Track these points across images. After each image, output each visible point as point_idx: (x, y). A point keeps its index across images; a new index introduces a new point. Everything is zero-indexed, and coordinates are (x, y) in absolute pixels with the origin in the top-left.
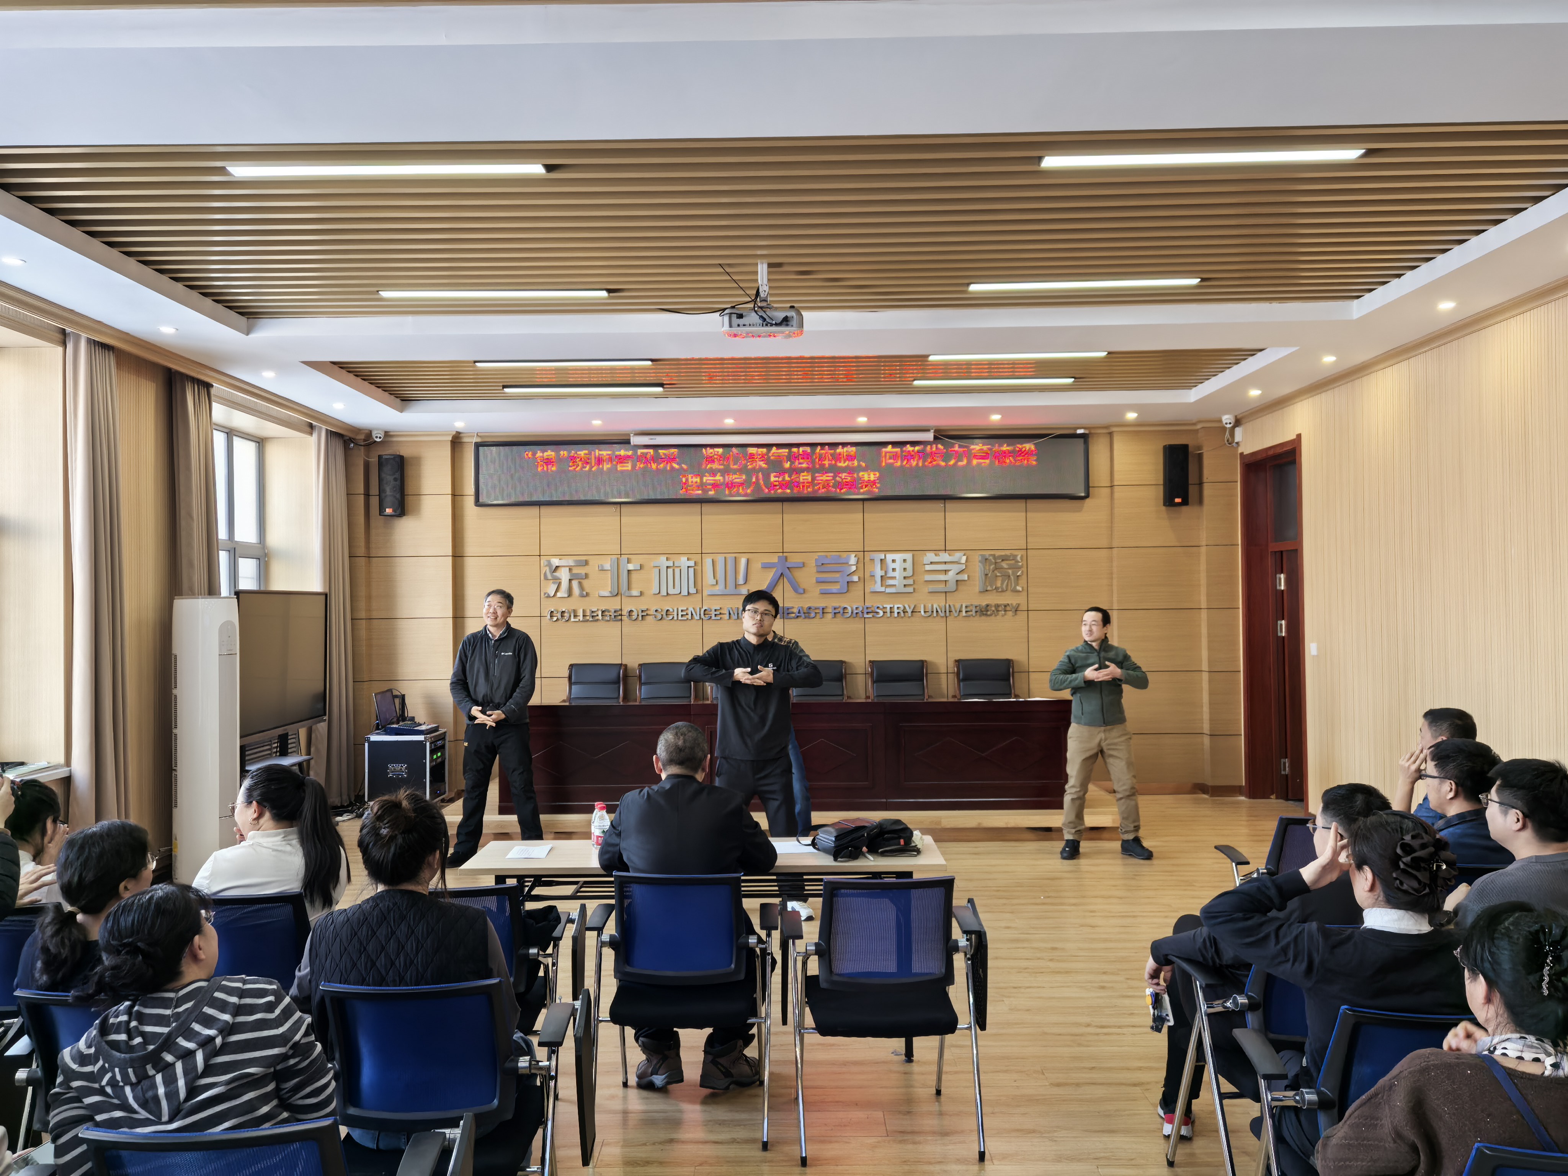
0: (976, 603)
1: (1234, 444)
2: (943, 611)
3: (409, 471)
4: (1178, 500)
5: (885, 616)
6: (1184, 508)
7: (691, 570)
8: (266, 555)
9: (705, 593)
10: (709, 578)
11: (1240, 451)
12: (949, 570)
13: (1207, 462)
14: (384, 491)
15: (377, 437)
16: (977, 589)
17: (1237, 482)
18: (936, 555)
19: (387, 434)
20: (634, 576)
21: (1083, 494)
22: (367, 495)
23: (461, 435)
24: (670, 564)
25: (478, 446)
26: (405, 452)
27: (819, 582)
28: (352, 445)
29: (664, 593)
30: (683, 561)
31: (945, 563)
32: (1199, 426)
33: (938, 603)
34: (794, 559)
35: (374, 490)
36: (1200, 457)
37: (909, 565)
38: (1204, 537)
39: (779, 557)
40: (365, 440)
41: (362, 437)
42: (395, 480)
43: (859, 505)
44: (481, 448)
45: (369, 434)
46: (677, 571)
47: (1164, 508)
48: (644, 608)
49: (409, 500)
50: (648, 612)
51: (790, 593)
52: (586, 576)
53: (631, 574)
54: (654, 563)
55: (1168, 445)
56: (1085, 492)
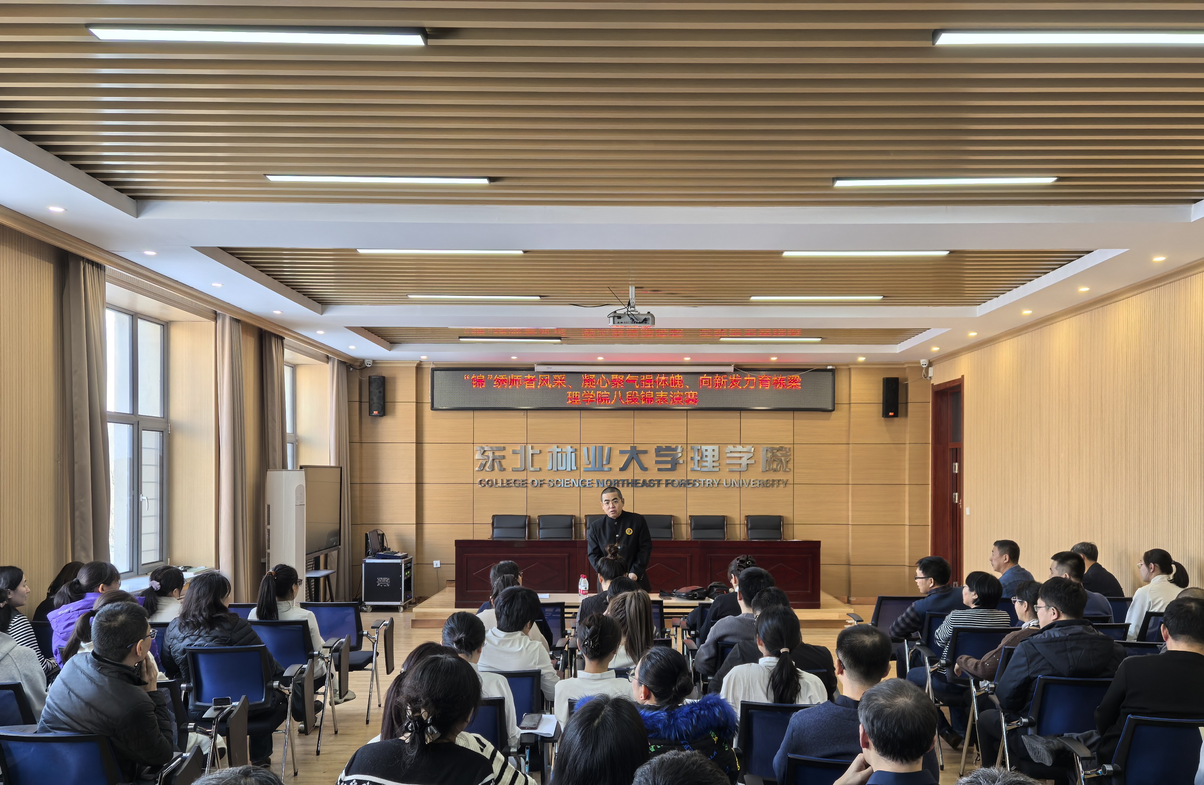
0: (760, 479)
1: (928, 378)
2: (738, 483)
3: (389, 387)
4: (891, 414)
5: (700, 486)
6: (896, 419)
7: (573, 455)
8: (297, 441)
9: (582, 470)
10: (584, 460)
11: (932, 383)
12: (742, 457)
13: (911, 389)
14: (372, 400)
15: (368, 364)
16: (761, 470)
17: (929, 403)
18: (734, 447)
19: (374, 362)
20: (535, 457)
21: (831, 409)
22: (361, 402)
23: (424, 363)
24: (560, 450)
25: (433, 370)
26: (386, 374)
27: (657, 462)
28: (352, 369)
29: (555, 469)
30: (568, 449)
31: (740, 452)
32: (906, 366)
33: (735, 478)
34: (640, 448)
35: (366, 399)
36: (907, 385)
37: (716, 453)
38: (908, 438)
39: (631, 447)
40: (360, 366)
41: (358, 364)
42: (380, 392)
43: (685, 413)
44: (435, 372)
45: (363, 362)
46: (564, 455)
47: (882, 418)
48: (542, 479)
49: (388, 406)
50: (544, 482)
51: (638, 469)
52: (504, 457)
53: (533, 456)
54: (549, 450)
55: (885, 378)
56: (832, 407)
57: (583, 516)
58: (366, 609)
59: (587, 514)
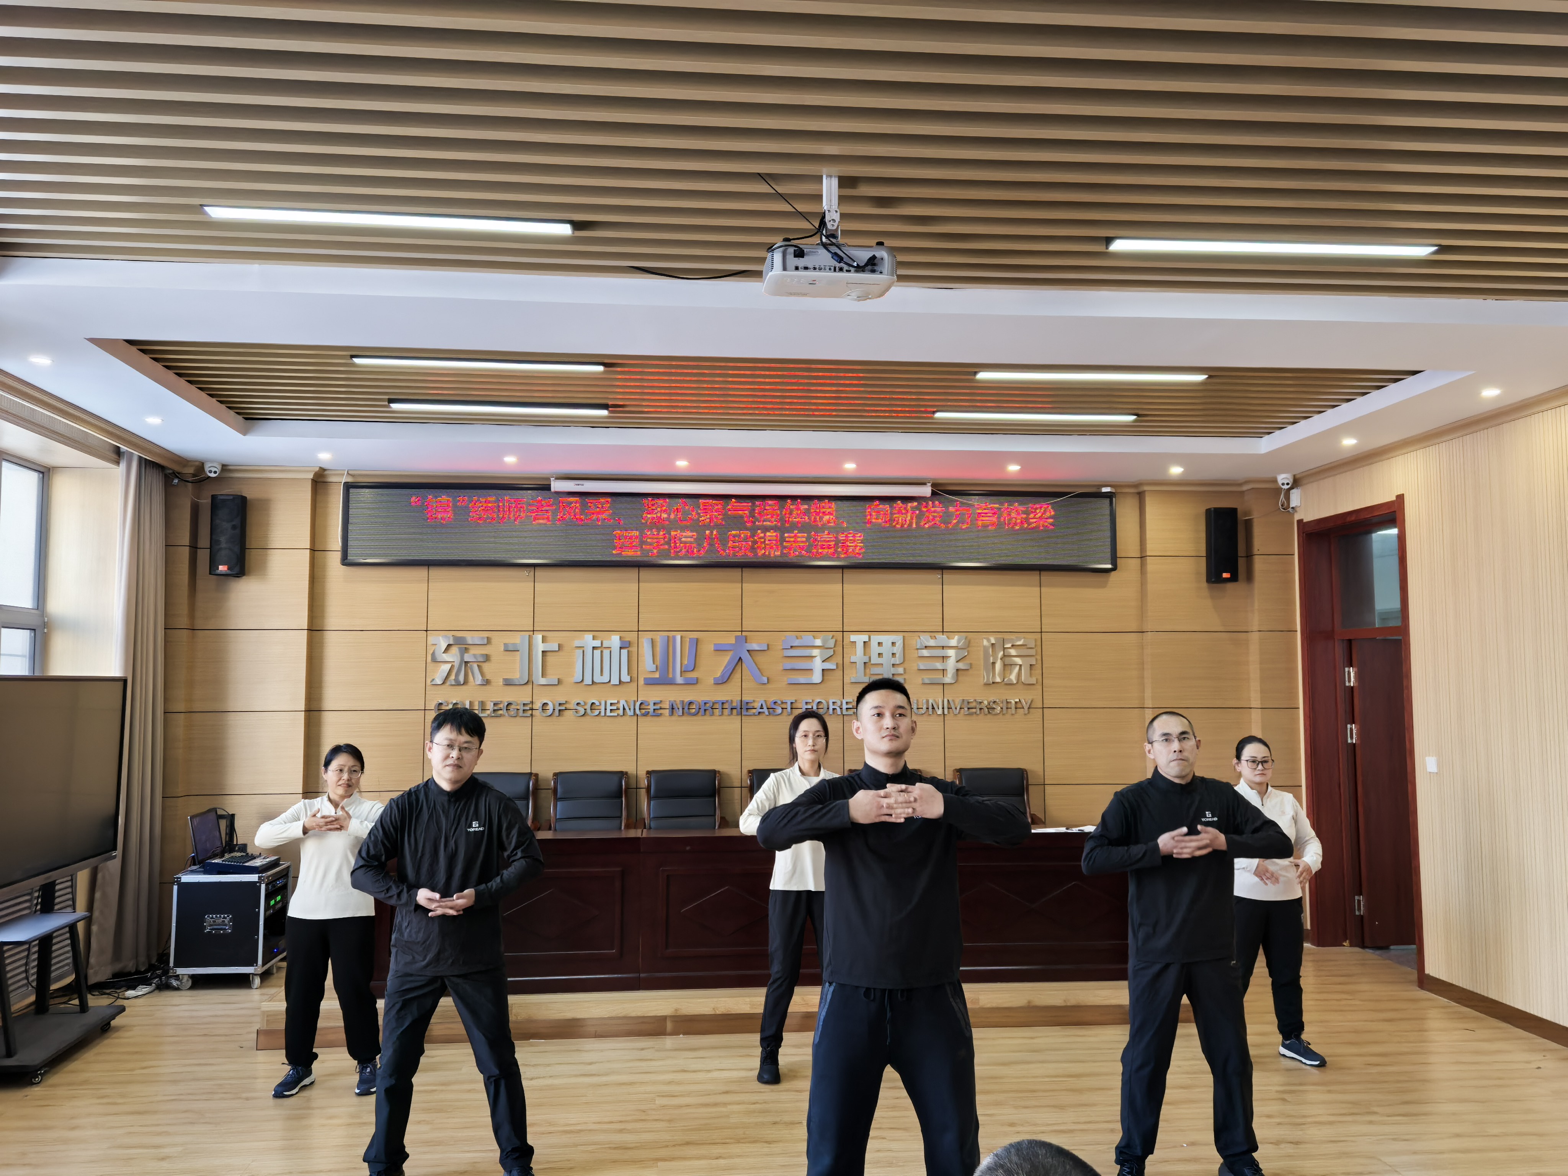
0: (981, 699)
1: (1290, 509)
2: (941, 707)
3: (253, 518)
4: (1225, 575)
6: (1230, 586)
7: (624, 652)
8: (45, 625)
9: (641, 682)
10: (645, 663)
11: (1297, 517)
13: (1256, 530)
14: (218, 542)
15: (210, 472)
16: (981, 681)
17: (1294, 555)
18: (931, 637)
19: (225, 468)
20: (550, 658)
21: (1109, 566)
22: (194, 547)
23: (326, 472)
24: (597, 643)
25: (348, 487)
26: (249, 493)
27: (786, 670)
28: (176, 481)
29: (588, 681)
30: (615, 641)
31: (943, 647)
32: (1245, 488)
33: (934, 696)
35: (204, 541)
36: (1248, 524)
37: (898, 649)
38: (1255, 621)
39: (737, 637)
40: (194, 475)
41: (191, 470)
42: (234, 527)
43: (838, 574)
44: (352, 490)
45: (200, 467)
46: (606, 653)
47: (1204, 584)
48: (562, 700)
49: (252, 556)
50: (567, 706)
51: (749, 683)
52: (487, 658)
53: (546, 656)
54: (577, 643)
55: (1213, 509)
56: (1112, 564)
57: (642, 773)
58: (178, 983)
59: (650, 769)
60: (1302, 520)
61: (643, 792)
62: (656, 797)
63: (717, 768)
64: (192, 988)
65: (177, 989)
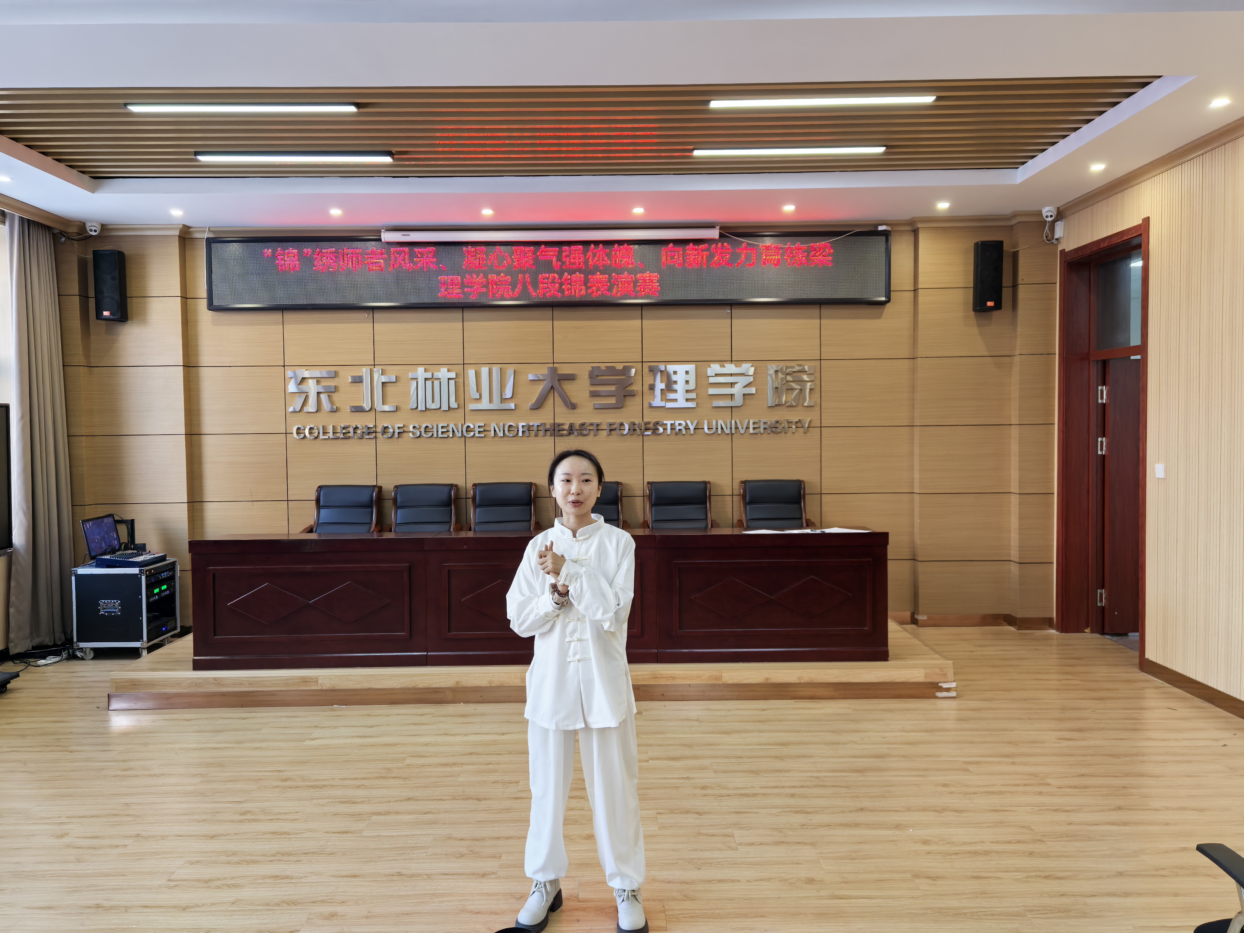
0: (765, 420)
1: (1054, 241)
2: (729, 427)
3: (131, 271)
4: (990, 304)
5: (665, 434)
6: (996, 313)
7: (452, 383)
9: (468, 408)
10: (472, 392)
11: (1060, 248)
12: (736, 383)
13: (1022, 261)
14: (102, 292)
15: (91, 230)
16: (767, 404)
17: (1056, 283)
18: (721, 366)
19: (104, 227)
20: (389, 388)
21: (883, 299)
22: (84, 297)
23: (191, 230)
24: (429, 375)
25: (210, 242)
26: (126, 249)
27: (594, 394)
28: (63, 239)
29: (422, 407)
30: (443, 373)
31: (732, 375)
32: (1014, 222)
33: (723, 419)
34: (565, 370)
35: (91, 291)
36: (1015, 256)
37: (692, 378)
38: (1019, 346)
39: (549, 368)
40: (79, 234)
41: (75, 230)
42: (113, 278)
43: (638, 311)
44: (213, 245)
45: (82, 226)
46: (436, 383)
47: (972, 313)
48: (401, 424)
49: (133, 304)
50: (405, 429)
51: (561, 408)
52: (336, 389)
53: (385, 386)
54: (410, 375)
55: (980, 243)
56: (886, 297)
57: (470, 485)
58: (82, 654)
59: (476, 482)
60: (1064, 250)
61: (470, 501)
62: (480, 506)
63: (533, 481)
64: (94, 658)
65: (82, 659)
